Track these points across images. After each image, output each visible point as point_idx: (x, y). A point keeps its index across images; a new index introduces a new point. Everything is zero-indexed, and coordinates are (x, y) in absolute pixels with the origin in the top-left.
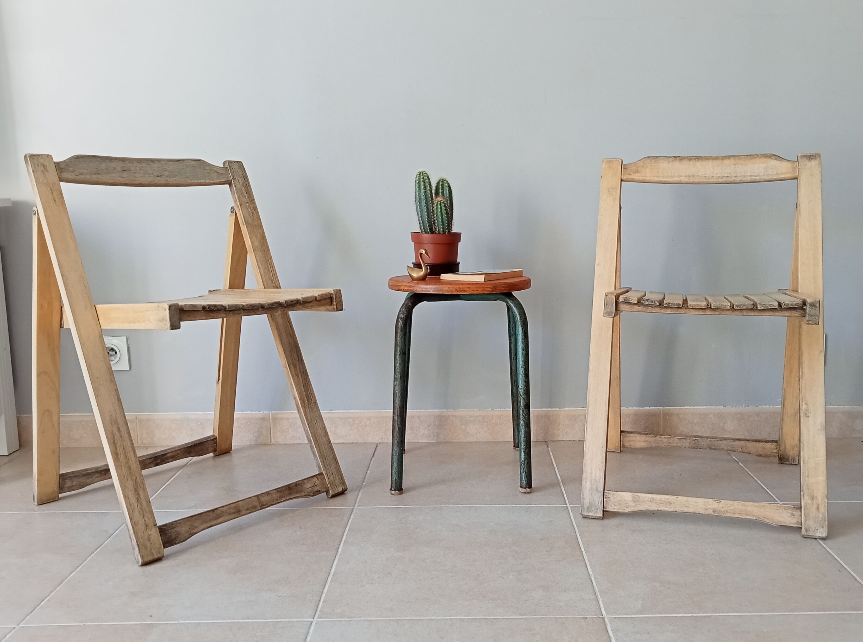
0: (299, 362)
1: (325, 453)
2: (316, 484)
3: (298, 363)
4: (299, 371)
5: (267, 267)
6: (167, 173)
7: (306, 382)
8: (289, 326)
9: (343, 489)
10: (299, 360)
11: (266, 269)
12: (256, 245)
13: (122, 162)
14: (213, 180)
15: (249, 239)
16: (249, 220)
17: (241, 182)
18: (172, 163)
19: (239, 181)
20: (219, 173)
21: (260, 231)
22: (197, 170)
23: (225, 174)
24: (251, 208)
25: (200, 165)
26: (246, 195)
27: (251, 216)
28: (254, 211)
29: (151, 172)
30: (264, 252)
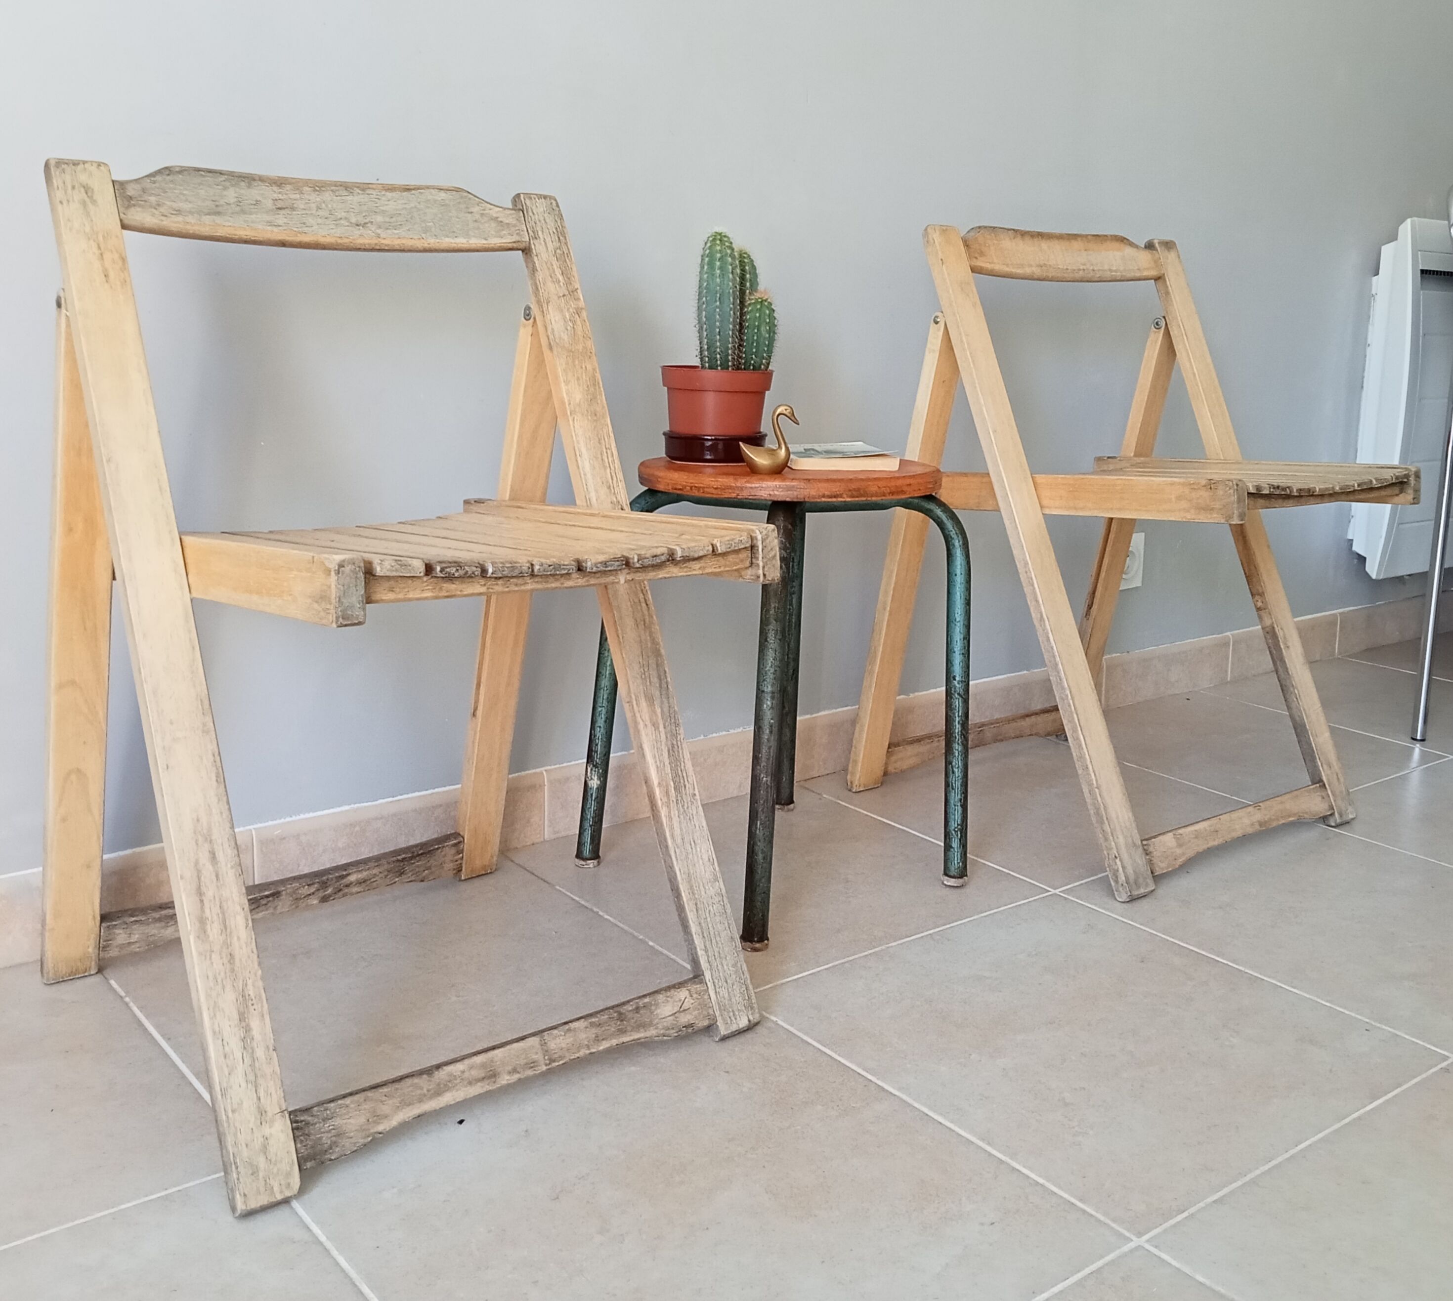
0: (660, 691)
1: (710, 925)
2: (686, 1006)
3: (658, 693)
4: (659, 715)
5: (599, 456)
6: (379, 219)
7: (675, 743)
8: (642, 600)
9: (749, 1021)
10: (660, 686)
11: (597, 458)
12: (577, 401)
13: (275, 188)
14: (486, 239)
15: (563, 385)
16: (566, 337)
17: (551, 246)
18: (394, 194)
19: (546, 243)
20: (501, 222)
21: (589, 367)
22: (450, 214)
23: (515, 226)
24: (571, 310)
25: (459, 203)
26: (561, 278)
27: (569, 328)
28: (577, 316)
29: (344, 214)
30: (595, 418)
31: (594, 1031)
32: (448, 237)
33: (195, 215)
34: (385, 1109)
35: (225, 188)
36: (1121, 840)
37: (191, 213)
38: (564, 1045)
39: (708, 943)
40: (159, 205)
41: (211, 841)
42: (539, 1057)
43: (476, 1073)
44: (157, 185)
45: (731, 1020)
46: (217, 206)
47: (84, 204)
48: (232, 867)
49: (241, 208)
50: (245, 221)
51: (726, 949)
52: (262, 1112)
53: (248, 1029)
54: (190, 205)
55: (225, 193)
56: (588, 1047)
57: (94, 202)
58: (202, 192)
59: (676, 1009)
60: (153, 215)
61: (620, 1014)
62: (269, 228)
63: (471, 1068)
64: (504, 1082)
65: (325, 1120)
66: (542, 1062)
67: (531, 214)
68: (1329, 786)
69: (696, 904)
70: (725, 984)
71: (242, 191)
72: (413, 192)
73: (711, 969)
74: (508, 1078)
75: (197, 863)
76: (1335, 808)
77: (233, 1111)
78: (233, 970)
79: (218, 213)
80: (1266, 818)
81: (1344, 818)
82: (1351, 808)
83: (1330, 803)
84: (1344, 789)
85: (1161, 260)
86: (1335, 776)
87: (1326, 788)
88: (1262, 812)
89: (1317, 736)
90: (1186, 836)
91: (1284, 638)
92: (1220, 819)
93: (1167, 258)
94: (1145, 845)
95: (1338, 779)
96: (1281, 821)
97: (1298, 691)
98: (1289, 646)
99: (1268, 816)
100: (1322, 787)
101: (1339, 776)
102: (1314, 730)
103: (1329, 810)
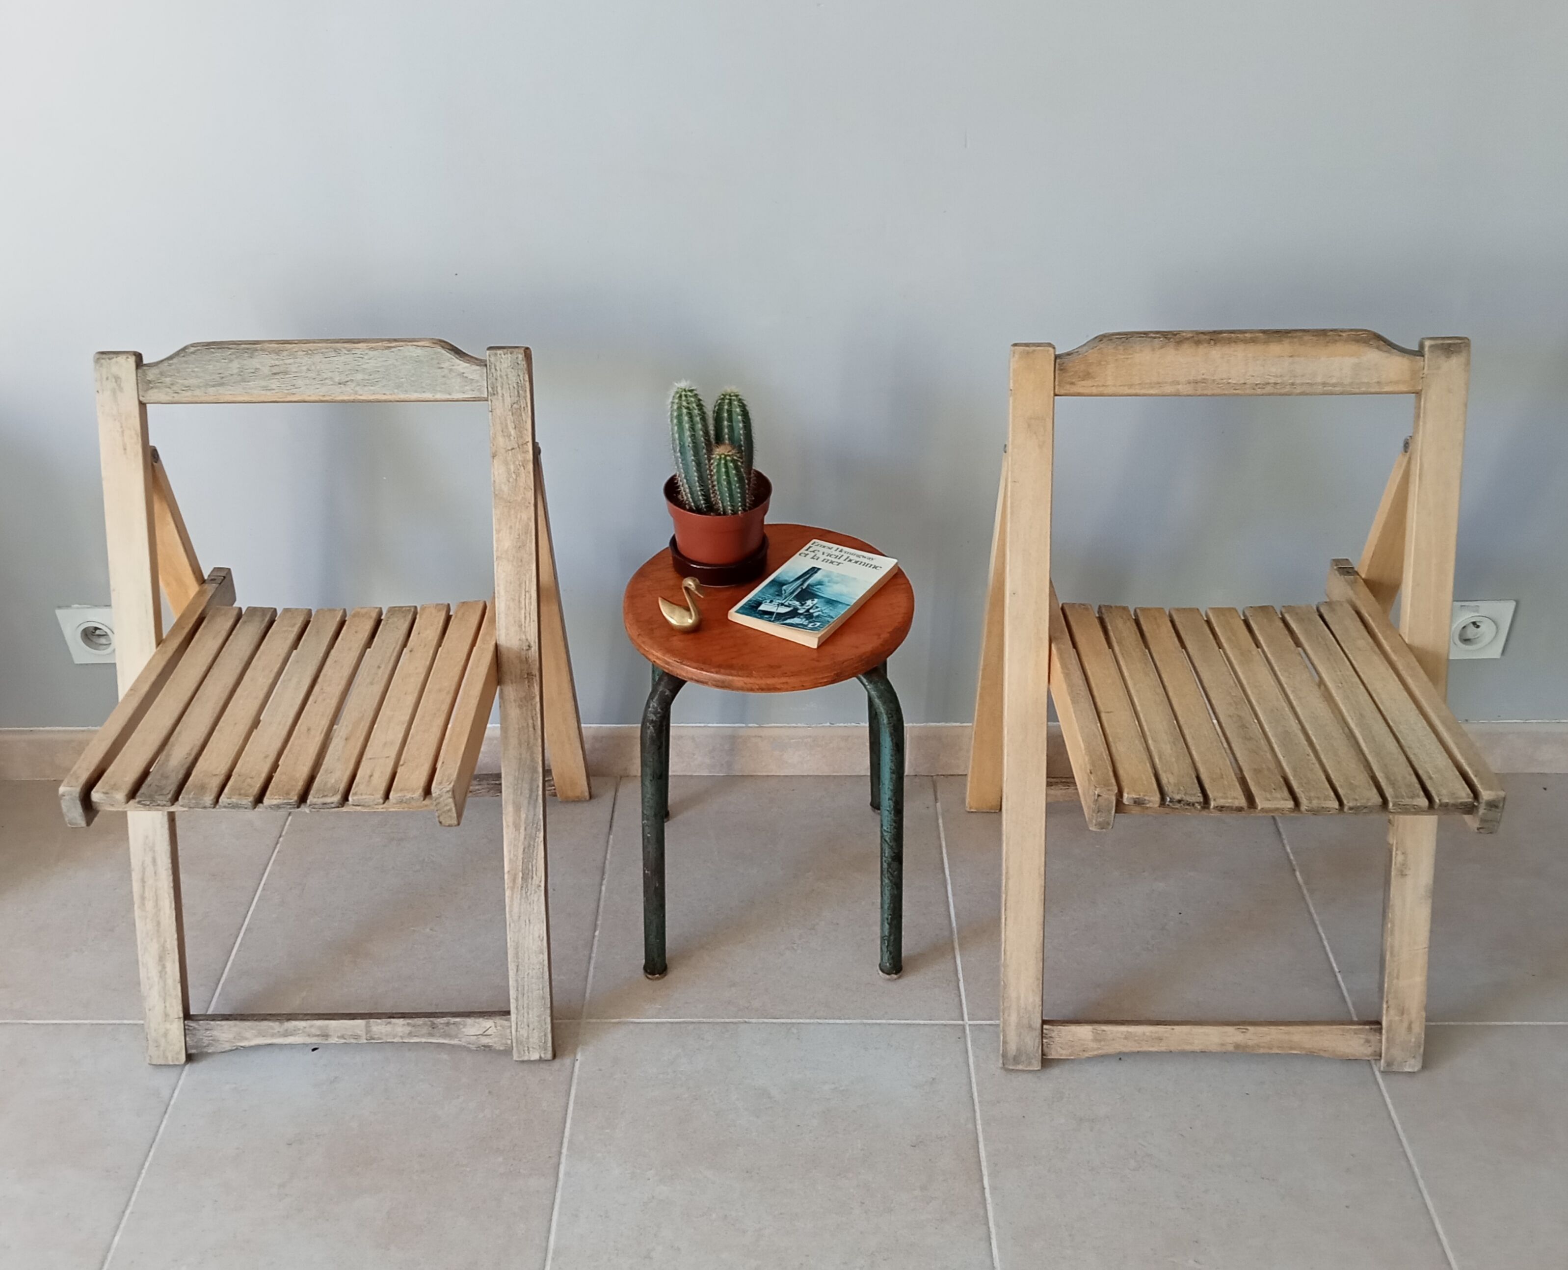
2: (489, 1032)
5: (517, 598)
9: (541, 1057)
11: (514, 600)
12: (506, 547)
13: (273, 356)
14: (450, 394)
15: (494, 532)
16: (505, 489)
17: (508, 401)
18: (375, 353)
19: (503, 400)
20: (466, 377)
21: (524, 516)
22: (423, 370)
23: (477, 381)
24: (517, 463)
25: (432, 359)
26: (513, 432)
27: (511, 480)
28: (522, 468)
29: (330, 374)
30: (520, 564)
31: (410, 1028)
32: (416, 392)
33: (202, 388)
34: (248, 1035)
35: (231, 361)
36: (1013, 1019)
37: (199, 387)
38: (383, 1031)
39: (520, 996)
40: (172, 384)
41: (154, 851)
42: (362, 1033)
43: (314, 1031)
44: (173, 367)
45: (524, 1053)
46: (223, 378)
47: (114, 392)
48: (166, 870)
49: (243, 377)
50: (244, 389)
51: (535, 1003)
52: (166, 1015)
53: (164, 967)
54: (200, 380)
55: (230, 365)
56: (402, 1037)
57: (121, 389)
58: (211, 367)
59: (481, 1033)
60: (167, 394)
61: (433, 1023)
62: (264, 392)
63: (311, 1026)
64: (333, 1042)
65: (207, 1030)
66: (364, 1037)
67: (493, 370)
68: (1387, 1032)
69: (518, 966)
70: (527, 1027)
71: (245, 362)
72: (393, 349)
73: (517, 1014)
74: (337, 1040)
75: (143, 863)
76: (1383, 1055)
77: (150, 1010)
78: (158, 931)
79: (222, 384)
80: (1250, 1043)
81: (1395, 1068)
82: (1412, 1061)
83: (1378, 1050)
84: (1413, 1040)
85: (1426, 371)
86: (1405, 1024)
87: (1381, 1033)
88: (1248, 1035)
89: (1398, 978)
90: (1112, 1033)
91: (1403, 865)
92: (1173, 1029)
93: (1439, 368)
94: (1046, 1029)
95: (1410, 1029)
96: (1275, 1051)
97: (1393, 926)
98: (1406, 875)
99: (1255, 1042)
100: (1375, 1030)
101: (1413, 1026)
102: (1396, 971)
103: (1371, 1055)
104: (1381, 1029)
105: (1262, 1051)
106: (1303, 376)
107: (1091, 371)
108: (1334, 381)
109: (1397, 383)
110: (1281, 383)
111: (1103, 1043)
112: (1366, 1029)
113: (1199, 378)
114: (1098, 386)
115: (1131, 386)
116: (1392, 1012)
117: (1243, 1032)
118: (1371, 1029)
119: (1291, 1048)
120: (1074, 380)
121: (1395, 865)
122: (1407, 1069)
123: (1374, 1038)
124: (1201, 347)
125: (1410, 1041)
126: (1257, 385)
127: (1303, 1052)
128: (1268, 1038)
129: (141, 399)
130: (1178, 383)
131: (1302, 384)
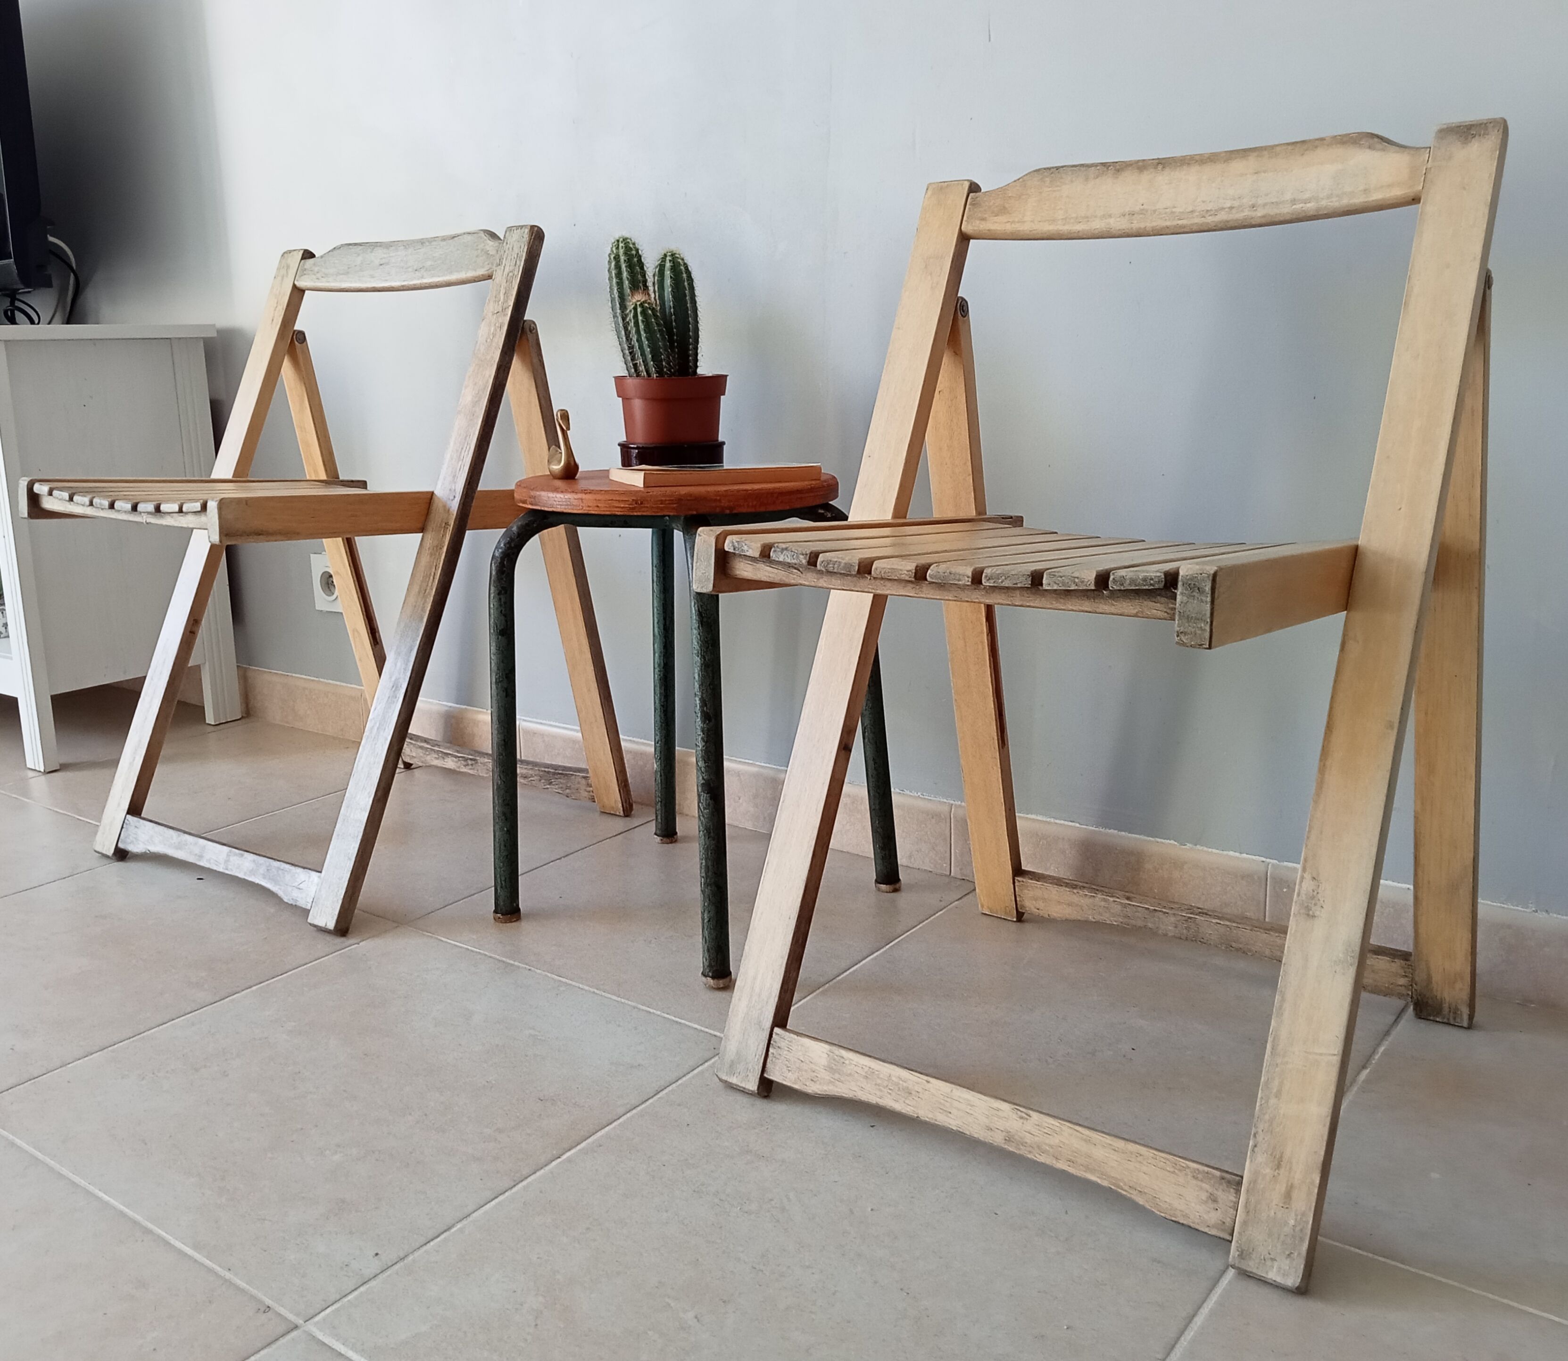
6: (429, 263)
14: (475, 271)
16: (482, 348)
17: (507, 270)
24: (498, 325)
25: (475, 242)
26: (503, 298)
27: (489, 340)
28: (499, 329)
31: (253, 866)
32: (457, 272)
38: (236, 863)
39: (335, 853)
42: (223, 860)
44: (323, 259)
45: (317, 917)
47: (283, 277)
52: (119, 805)
59: (297, 885)
62: (370, 280)
65: (136, 827)
70: (328, 888)
73: (327, 872)
76: (1235, 1234)
80: (1028, 1139)
81: (1252, 1266)
82: (1285, 1264)
83: (1228, 1221)
84: (1292, 1222)
85: (1429, 165)
86: (1281, 1188)
87: (1238, 1192)
88: (1028, 1126)
89: (1278, 1095)
90: (850, 1064)
91: (1313, 898)
92: (928, 1082)
93: (1450, 158)
94: (777, 1034)
95: (1288, 1196)
96: (1061, 1165)
97: (1283, 1000)
98: (1314, 916)
99: (1036, 1139)
100: (1229, 1182)
101: (1295, 1194)
102: (1276, 1082)
103: (1215, 1226)
104: (1240, 1183)
105: (1042, 1159)
106: (1267, 195)
107: (1007, 206)
108: (1307, 195)
109: (1390, 186)
110: (1240, 206)
111: (837, 1076)
112: (1214, 1176)
113: (1137, 208)
114: (1013, 222)
115: (1054, 221)
116: (1261, 1158)
117: (1021, 1118)
118: (1223, 1178)
119: (1088, 1169)
120: (986, 216)
121: (1299, 895)
122: (1273, 1275)
123: (1226, 1196)
124: (1145, 172)
125: (1286, 1223)
126: (1208, 211)
127: (1105, 1183)
128: (1055, 1140)
129: (296, 283)
130: (1110, 216)
131: (1265, 205)
